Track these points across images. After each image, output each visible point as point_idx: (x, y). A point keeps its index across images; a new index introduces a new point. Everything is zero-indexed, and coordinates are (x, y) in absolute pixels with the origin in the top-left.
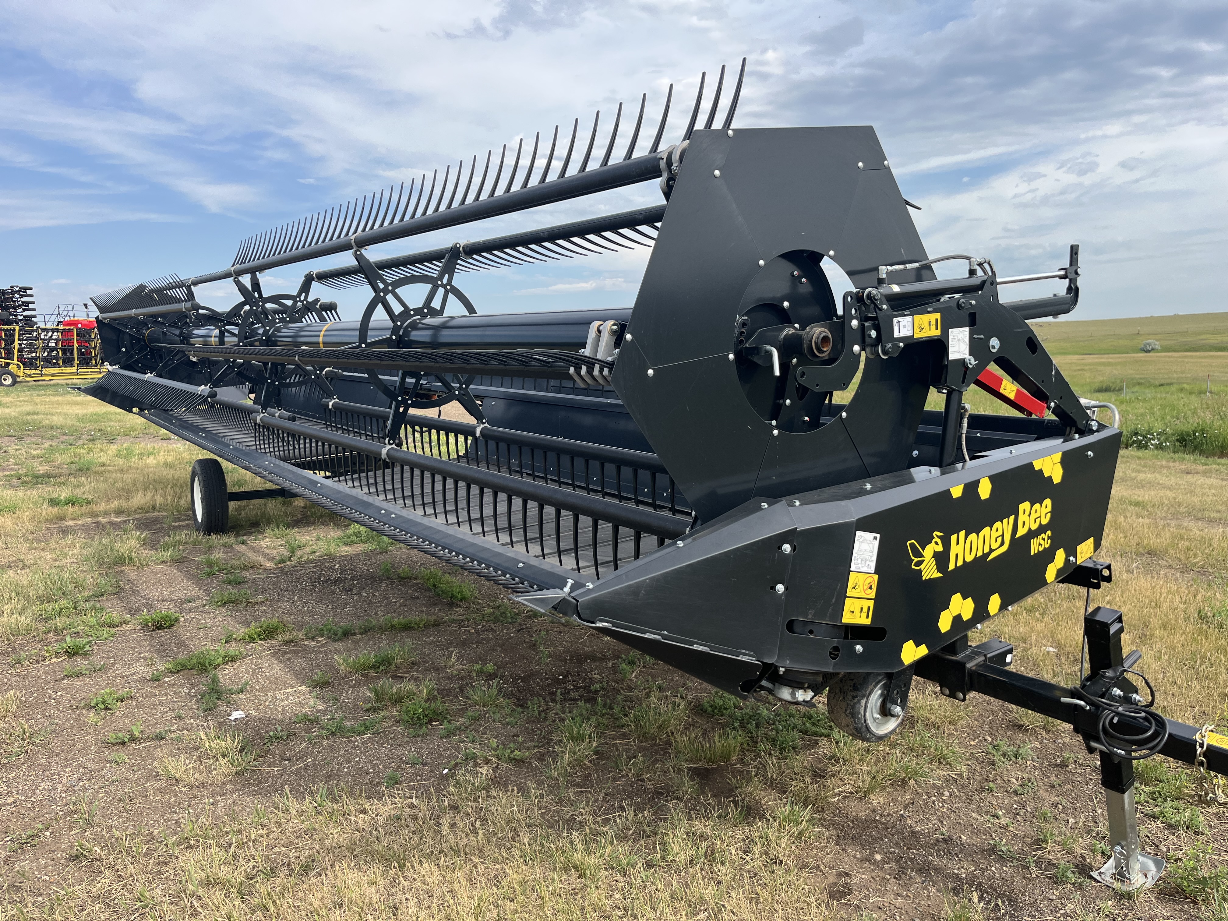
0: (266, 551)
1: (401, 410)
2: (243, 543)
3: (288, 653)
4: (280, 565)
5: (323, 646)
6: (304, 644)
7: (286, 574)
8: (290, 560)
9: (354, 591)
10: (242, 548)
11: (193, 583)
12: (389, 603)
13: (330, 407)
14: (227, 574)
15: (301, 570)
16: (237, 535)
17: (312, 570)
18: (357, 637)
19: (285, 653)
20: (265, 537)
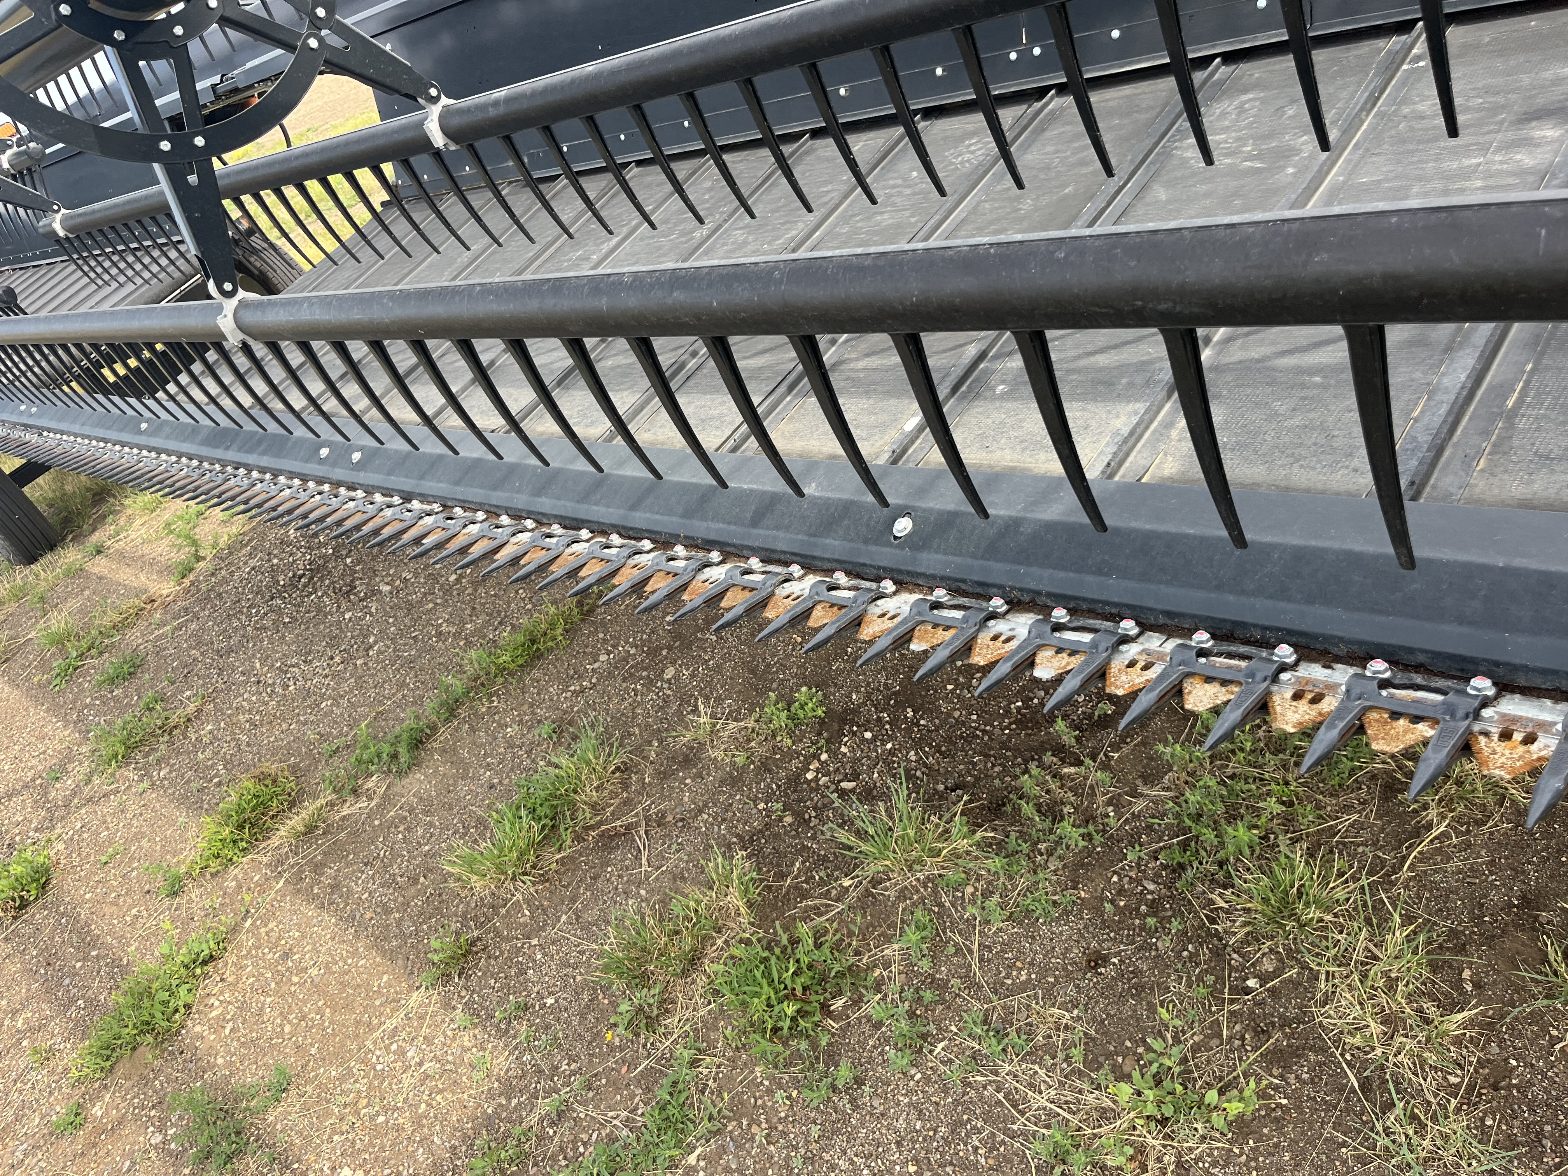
0: (146, 549)
1: (193, 179)
2: (99, 552)
3: (323, 865)
4: (187, 582)
5: (387, 798)
6: (344, 818)
7: (208, 599)
8: (199, 559)
9: (361, 589)
10: (99, 566)
11: (48, 711)
12: (447, 591)
13: (61, 233)
14: (101, 653)
15: (232, 574)
16: (79, 538)
17: (252, 563)
18: (444, 734)
19: (318, 868)
20: (130, 519)
